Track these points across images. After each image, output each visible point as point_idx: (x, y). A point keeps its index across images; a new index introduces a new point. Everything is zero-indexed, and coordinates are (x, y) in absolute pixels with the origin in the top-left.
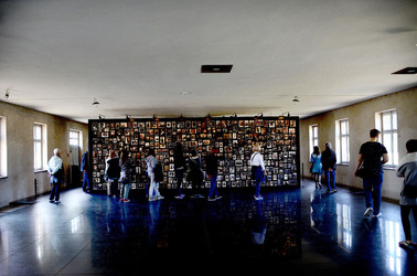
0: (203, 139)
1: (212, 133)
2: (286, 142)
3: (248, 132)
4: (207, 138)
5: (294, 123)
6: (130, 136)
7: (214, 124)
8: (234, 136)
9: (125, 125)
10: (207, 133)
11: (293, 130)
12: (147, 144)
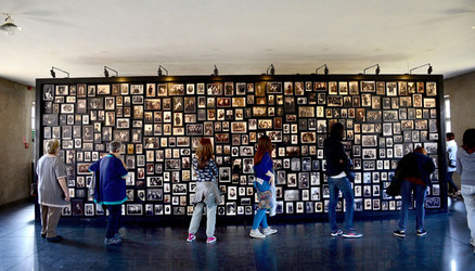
0: (259, 117)
1: (276, 106)
2: (420, 125)
3: (347, 105)
4: (266, 117)
5: (432, 88)
6: (115, 110)
7: (280, 89)
8: (320, 112)
9: (105, 89)
10: (267, 105)
11: (430, 102)
12: (148, 128)
